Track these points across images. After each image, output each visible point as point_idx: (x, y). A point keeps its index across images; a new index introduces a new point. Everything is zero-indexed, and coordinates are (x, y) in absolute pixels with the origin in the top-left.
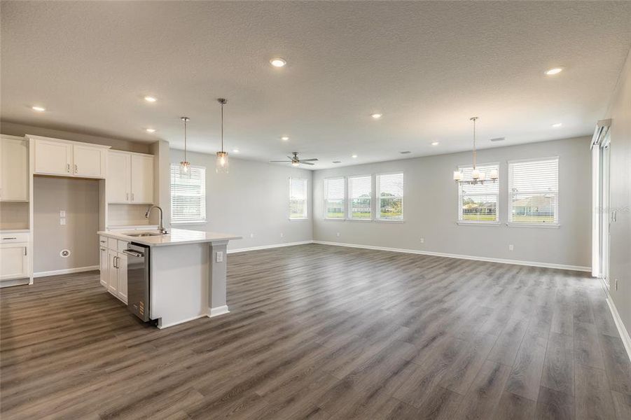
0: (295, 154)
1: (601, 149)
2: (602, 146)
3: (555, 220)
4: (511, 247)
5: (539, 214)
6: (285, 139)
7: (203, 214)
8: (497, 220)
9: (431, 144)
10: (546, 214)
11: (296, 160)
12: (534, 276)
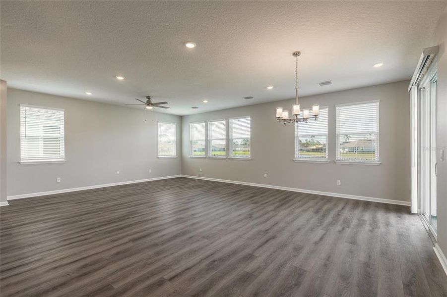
0: (149, 98)
1: (419, 90)
2: (420, 87)
3: (376, 158)
4: (339, 182)
5: (363, 152)
6: (120, 78)
7: (63, 154)
8: (327, 157)
9: (266, 87)
10: (368, 152)
11: (149, 103)
12: (357, 212)
